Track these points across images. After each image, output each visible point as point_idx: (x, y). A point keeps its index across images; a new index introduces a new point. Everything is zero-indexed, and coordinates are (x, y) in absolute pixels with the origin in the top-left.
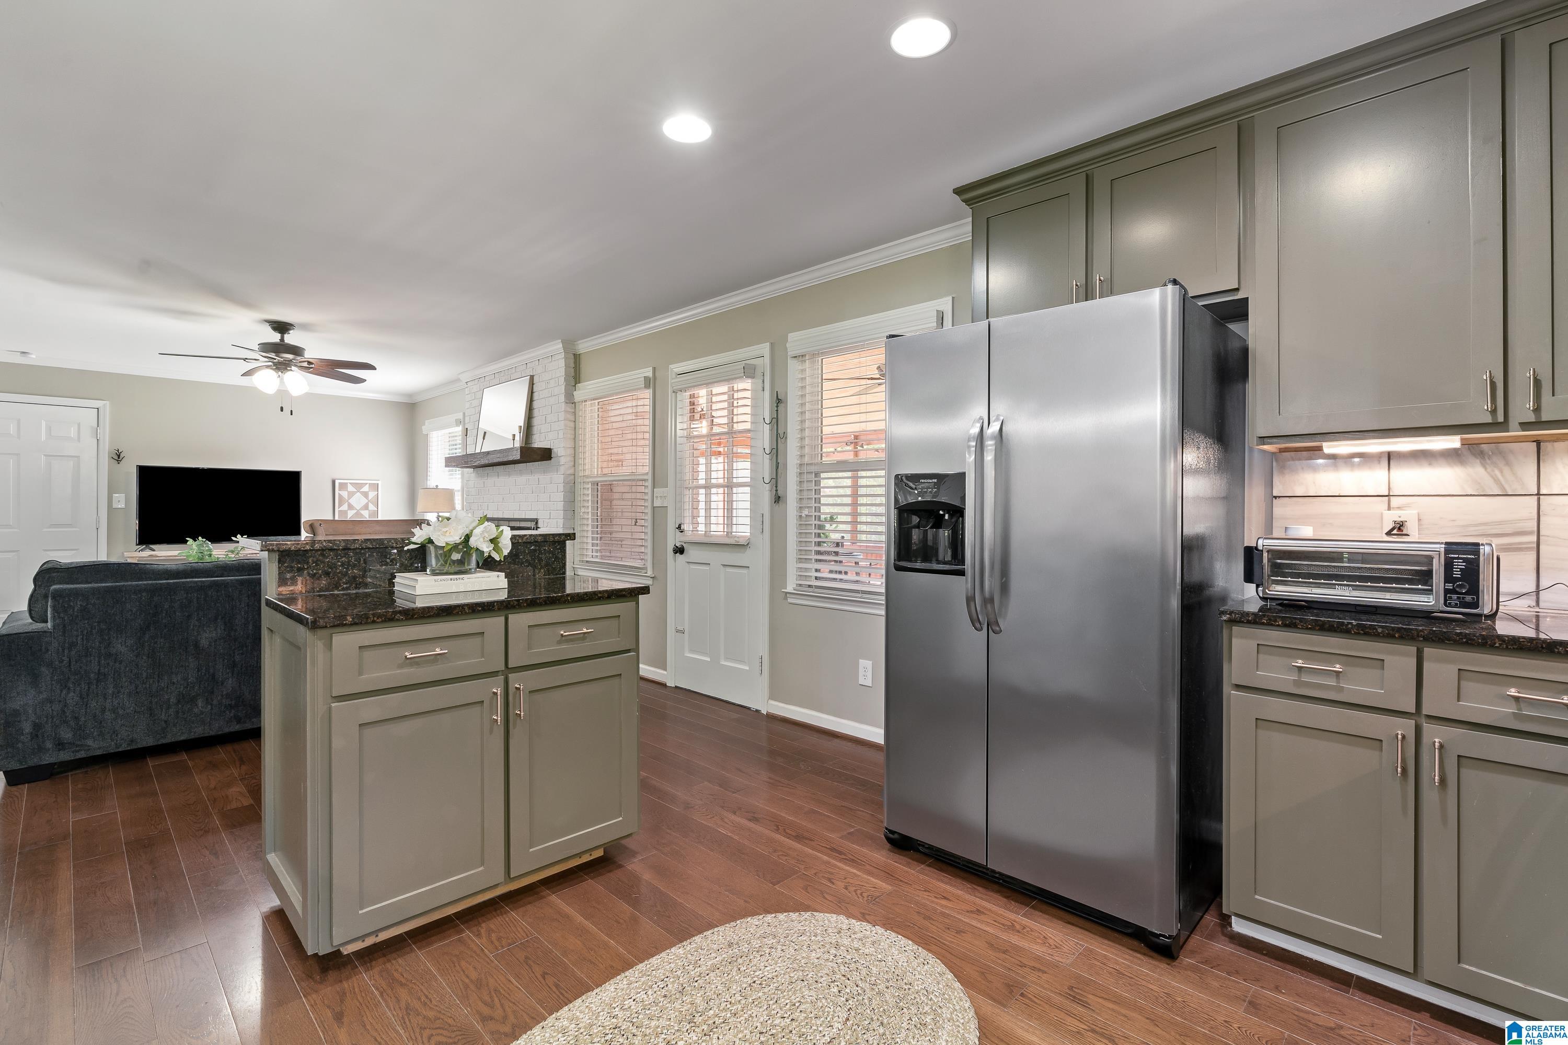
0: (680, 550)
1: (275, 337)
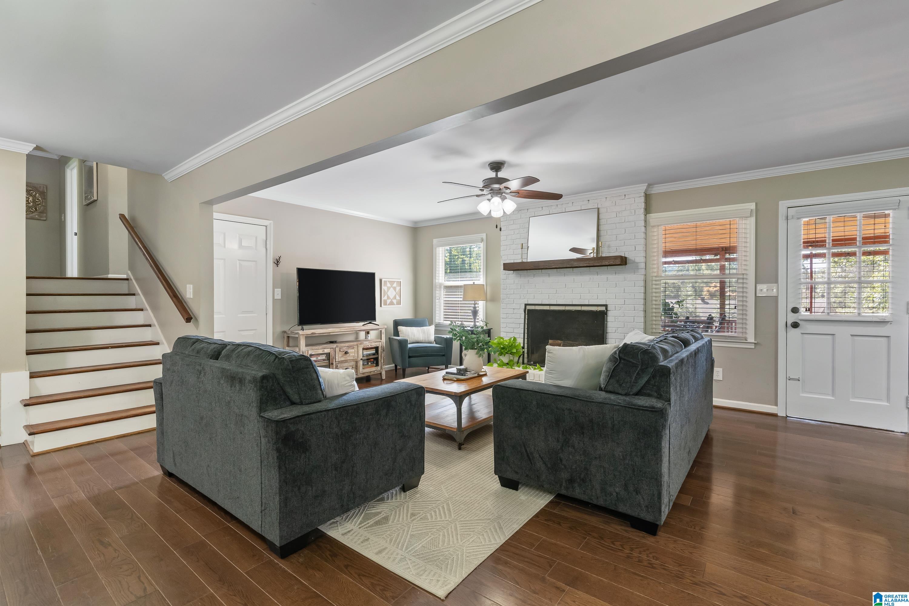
0: (795, 325)
1: (492, 175)
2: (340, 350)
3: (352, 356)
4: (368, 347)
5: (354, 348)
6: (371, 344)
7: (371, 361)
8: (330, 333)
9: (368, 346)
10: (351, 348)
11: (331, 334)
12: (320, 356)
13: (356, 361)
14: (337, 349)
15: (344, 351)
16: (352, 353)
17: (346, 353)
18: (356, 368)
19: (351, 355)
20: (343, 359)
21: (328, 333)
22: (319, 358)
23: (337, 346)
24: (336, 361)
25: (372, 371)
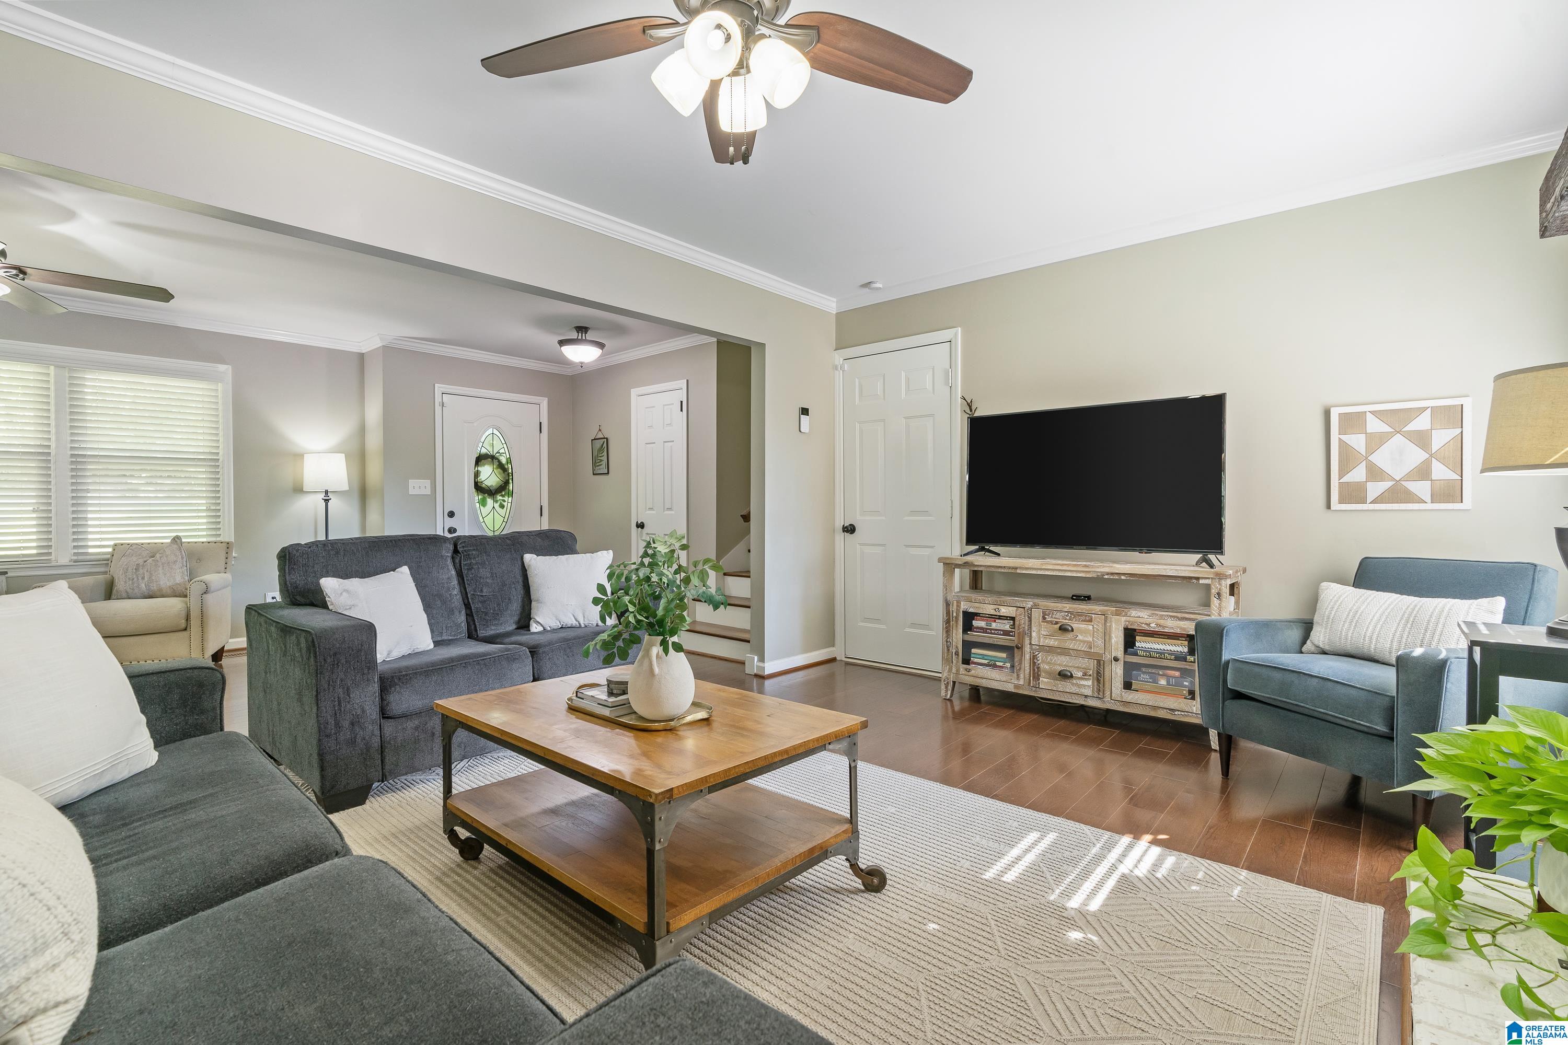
2: (1044, 618)
3: (1084, 642)
4: (1146, 628)
5: (1091, 621)
6: (1162, 622)
7: (1168, 677)
8: (1016, 568)
9: (1148, 625)
10: (1083, 618)
11: (1018, 571)
12: (997, 621)
13: (1099, 661)
14: (1036, 614)
15: (1057, 623)
16: (1083, 632)
17: (1063, 629)
18: (1098, 681)
19: (1080, 637)
20: (1052, 642)
21: (1009, 568)
22: (994, 625)
23: (1036, 606)
24: (1030, 644)
25: (1161, 705)
